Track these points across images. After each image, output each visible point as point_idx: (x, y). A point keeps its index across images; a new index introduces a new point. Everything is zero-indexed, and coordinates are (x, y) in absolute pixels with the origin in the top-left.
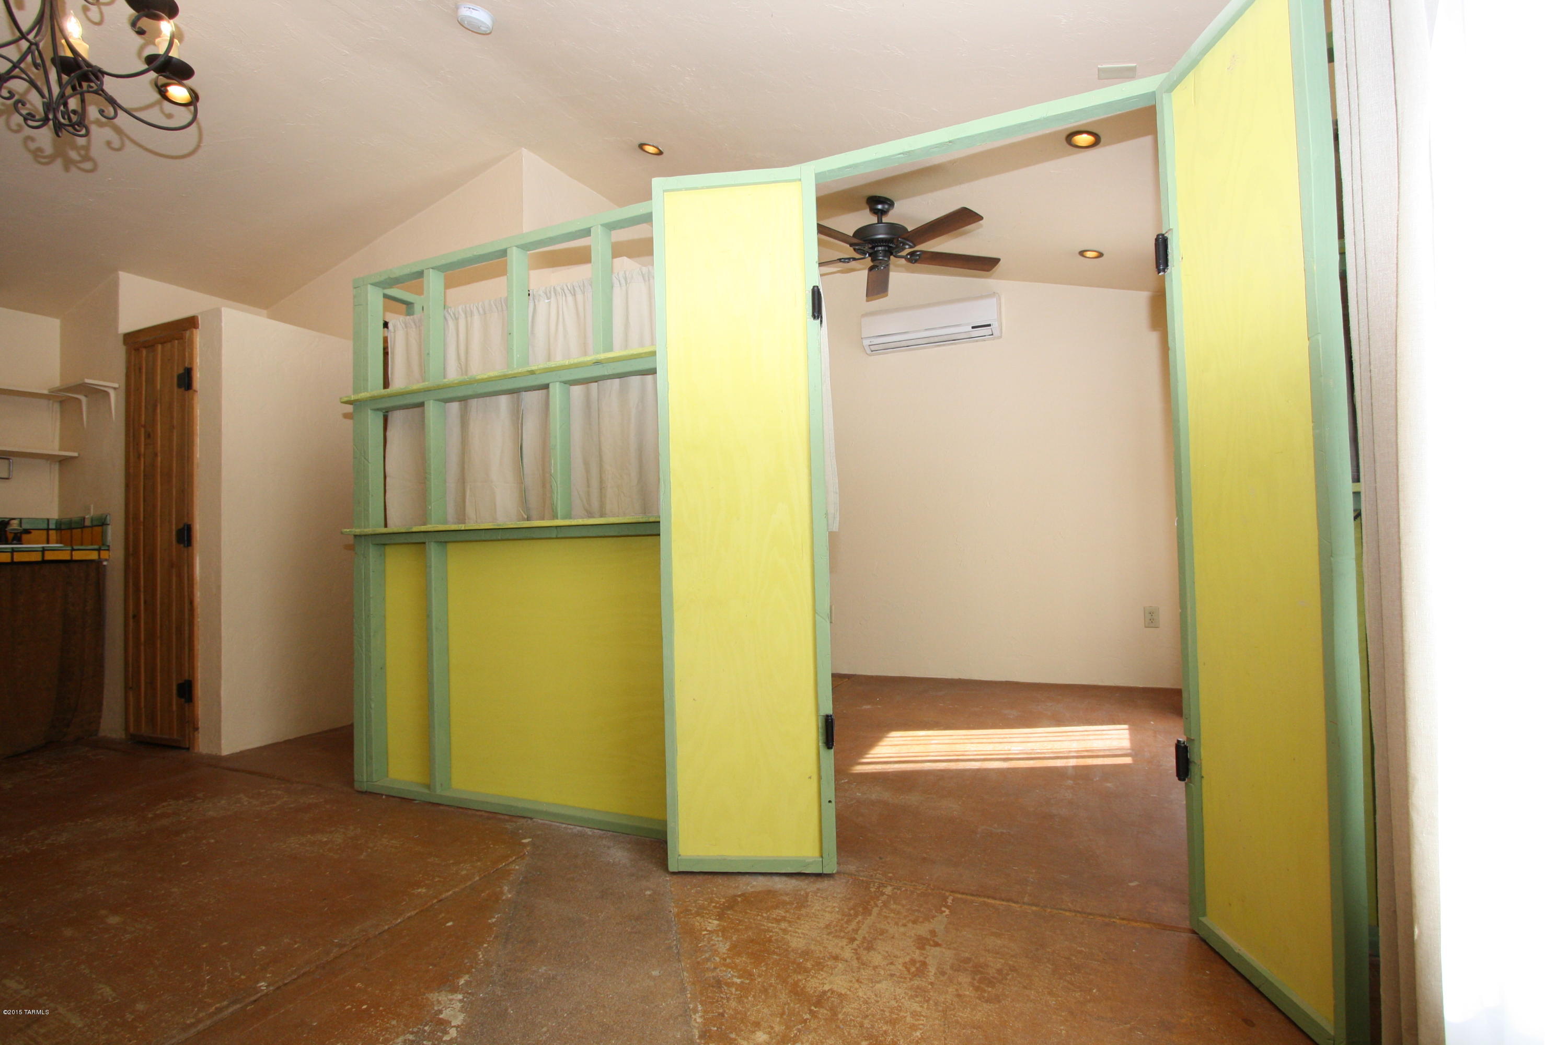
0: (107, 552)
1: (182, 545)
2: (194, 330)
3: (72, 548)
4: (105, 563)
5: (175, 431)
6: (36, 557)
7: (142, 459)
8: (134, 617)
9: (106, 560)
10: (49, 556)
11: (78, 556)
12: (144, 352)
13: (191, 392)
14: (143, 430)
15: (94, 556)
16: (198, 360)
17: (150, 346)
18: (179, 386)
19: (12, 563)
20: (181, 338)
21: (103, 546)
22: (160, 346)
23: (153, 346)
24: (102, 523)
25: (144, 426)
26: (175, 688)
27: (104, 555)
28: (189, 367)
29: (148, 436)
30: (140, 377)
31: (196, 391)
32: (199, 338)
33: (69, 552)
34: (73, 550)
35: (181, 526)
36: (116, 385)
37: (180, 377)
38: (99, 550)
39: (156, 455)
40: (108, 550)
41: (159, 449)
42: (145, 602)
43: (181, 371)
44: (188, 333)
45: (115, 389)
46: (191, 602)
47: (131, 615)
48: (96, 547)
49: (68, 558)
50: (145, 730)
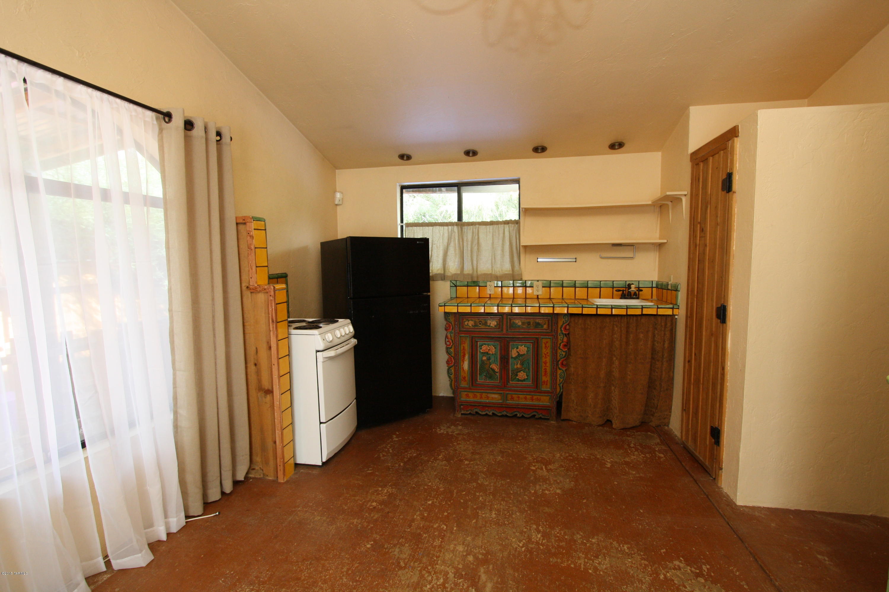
0: (677, 310)
1: (719, 321)
2: (735, 138)
3: (658, 306)
4: (676, 317)
5: (719, 227)
6: (638, 312)
7: (698, 248)
8: (689, 361)
9: (677, 315)
10: (645, 312)
11: (661, 312)
12: (701, 164)
13: (731, 193)
14: (699, 226)
15: (669, 312)
16: (737, 165)
17: (705, 160)
18: (723, 189)
19: (627, 315)
20: (725, 149)
21: (675, 306)
22: (711, 158)
23: (707, 159)
24: (676, 289)
25: (700, 223)
26: (709, 428)
27: (676, 312)
28: (730, 172)
29: (702, 230)
30: (699, 186)
31: (735, 192)
32: (738, 144)
33: (656, 309)
34: (658, 308)
35: (719, 306)
36: (686, 193)
37: (724, 181)
38: (673, 308)
39: (706, 245)
40: (678, 308)
41: (708, 241)
42: (695, 354)
43: (724, 177)
44: (730, 142)
45: (685, 195)
46: (723, 369)
47: (687, 360)
48: (671, 306)
49: (655, 313)
50: (690, 444)
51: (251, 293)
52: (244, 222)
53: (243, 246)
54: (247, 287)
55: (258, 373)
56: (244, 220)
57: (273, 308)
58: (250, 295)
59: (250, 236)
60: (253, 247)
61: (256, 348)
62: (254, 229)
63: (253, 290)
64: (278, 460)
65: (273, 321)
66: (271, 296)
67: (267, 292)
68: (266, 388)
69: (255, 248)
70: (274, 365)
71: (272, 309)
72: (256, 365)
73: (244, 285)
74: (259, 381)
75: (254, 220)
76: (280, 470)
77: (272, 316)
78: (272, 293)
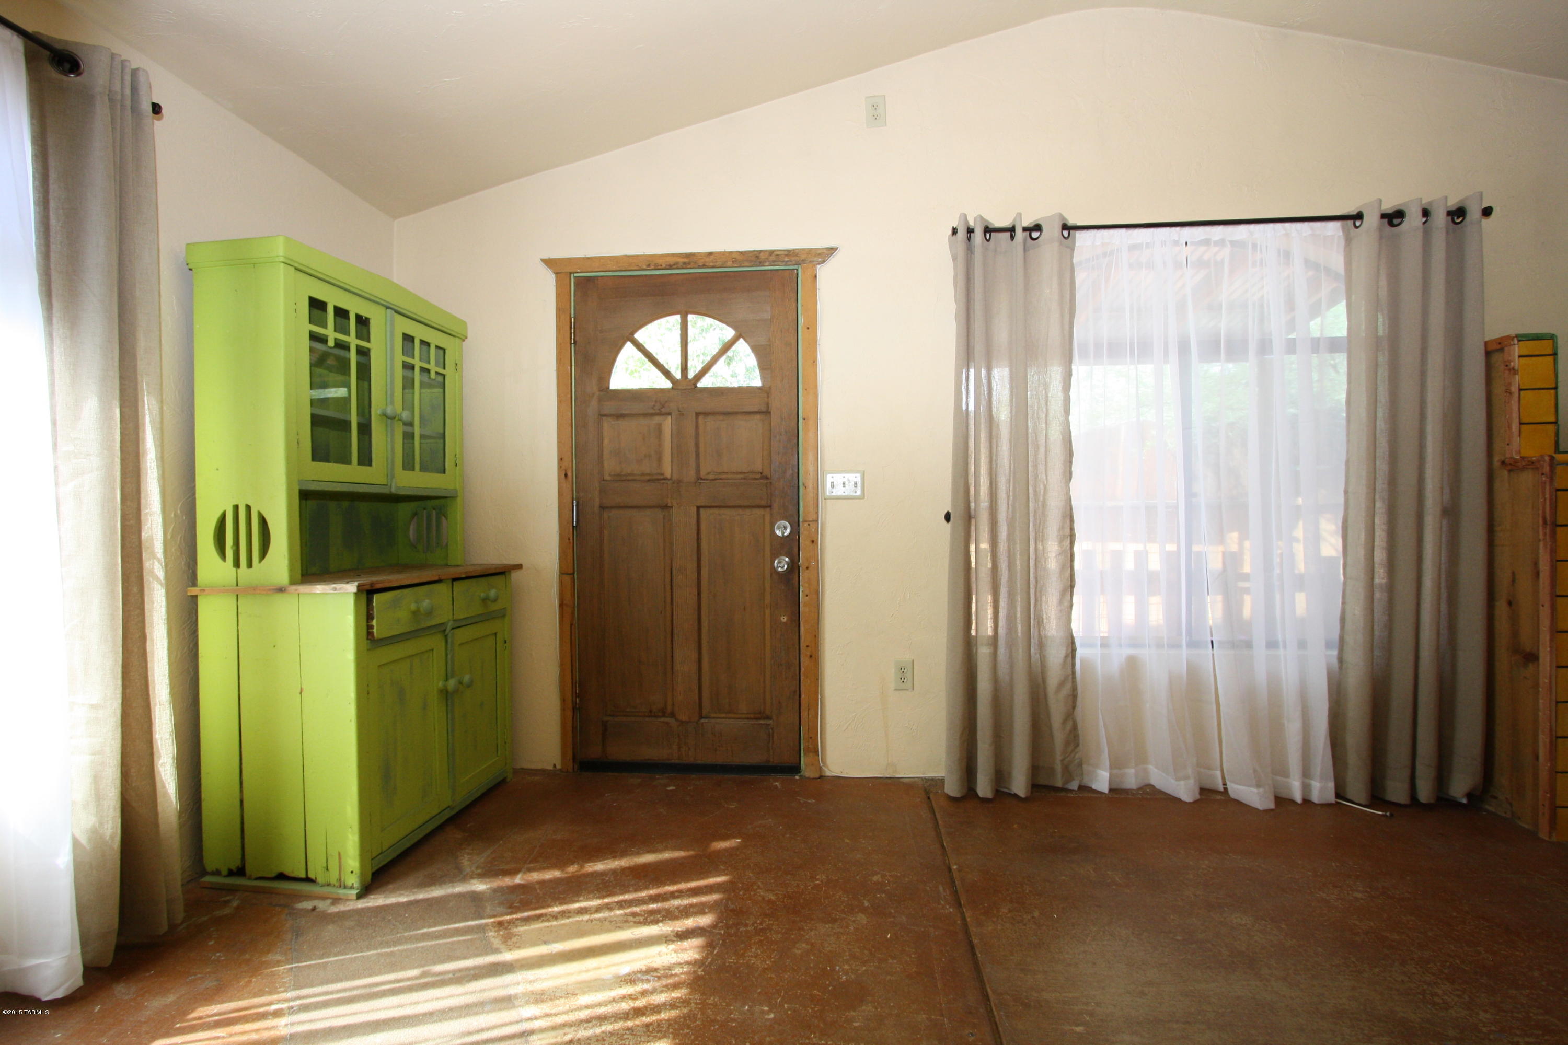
51: (1510, 471)
52: (1499, 347)
53: (1498, 389)
54: (1503, 463)
55: (1514, 619)
56: (1500, 343)
57: (1547, 496)
58: (1506, 473)
59: (1510, 370)
60: (1514, 389)
61: (1513, 574)
62: (1520, 357)
63: (1513, 466)
64: (1541, 793)
65: (1545, 522)
66: (1543, 474)
67: (1537, 468)
68: (1528, 650)
69: (1520, 390)
70: (1543, 606)
71: (1545, 499)
72: (1510, 603)
73: (1496, 459)
74: (1515, 633)
75: (1519, 341)
76: (1543, 814)
77: (1544, 512)
78: (1547, 469)
